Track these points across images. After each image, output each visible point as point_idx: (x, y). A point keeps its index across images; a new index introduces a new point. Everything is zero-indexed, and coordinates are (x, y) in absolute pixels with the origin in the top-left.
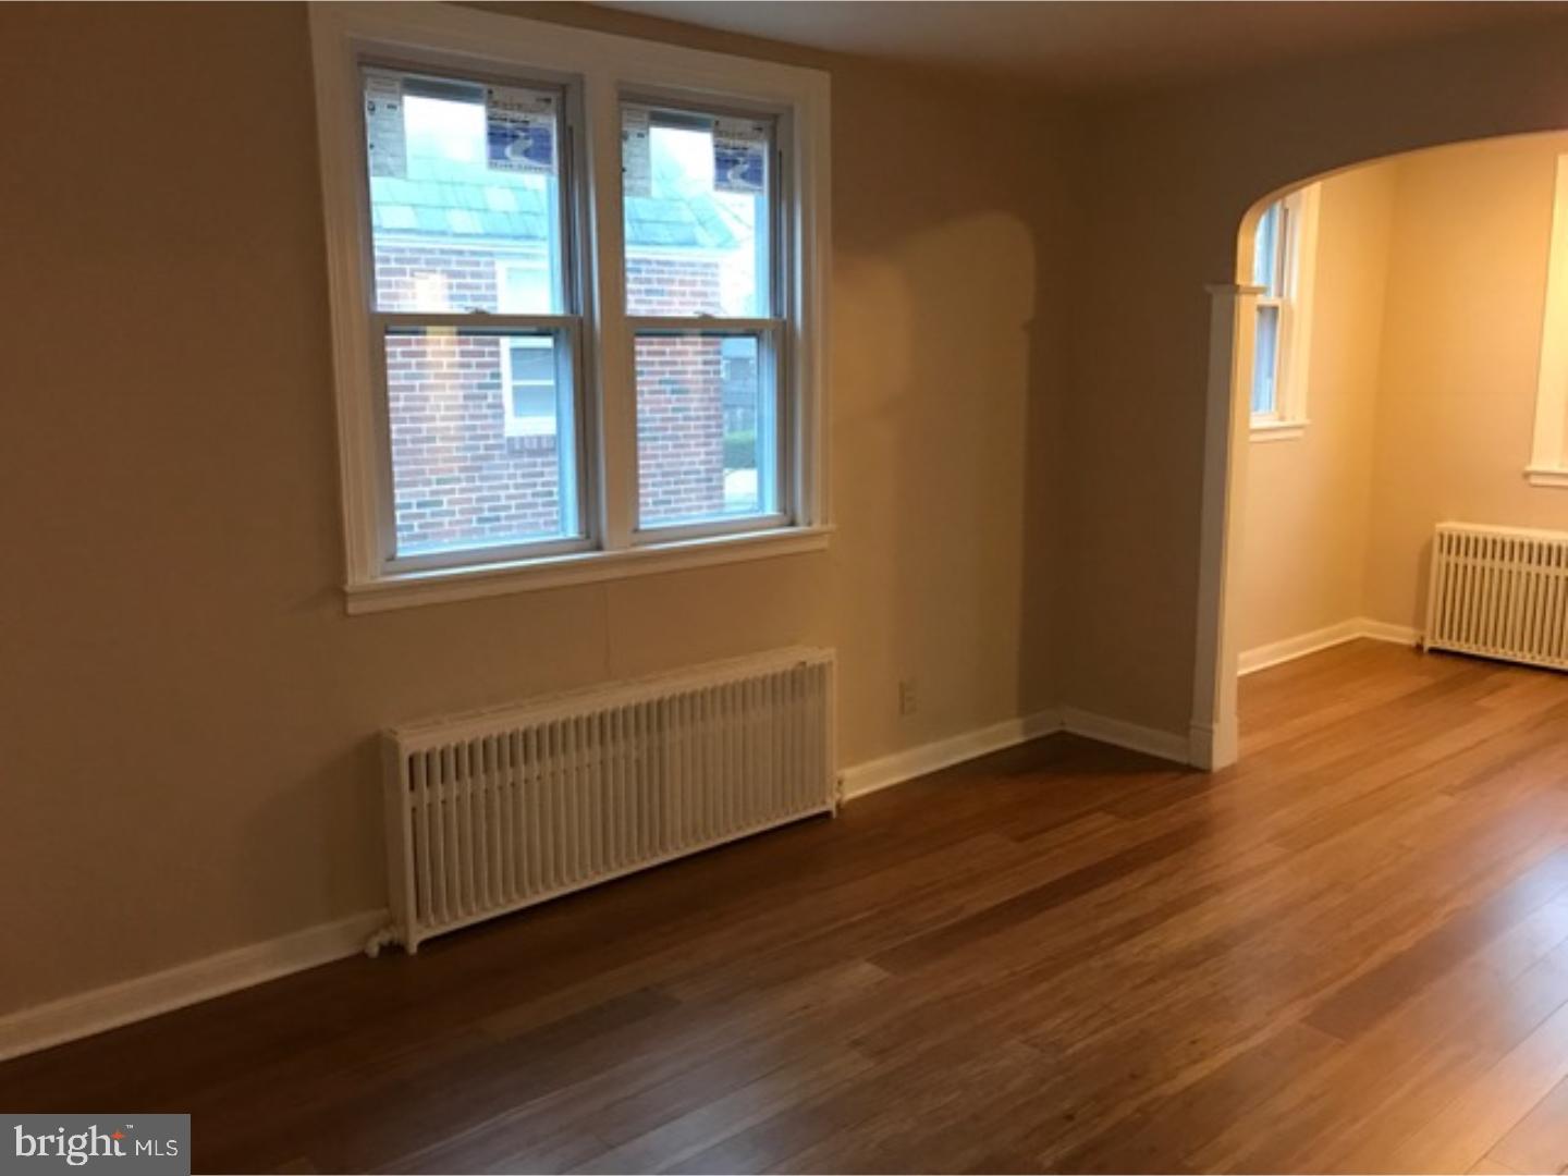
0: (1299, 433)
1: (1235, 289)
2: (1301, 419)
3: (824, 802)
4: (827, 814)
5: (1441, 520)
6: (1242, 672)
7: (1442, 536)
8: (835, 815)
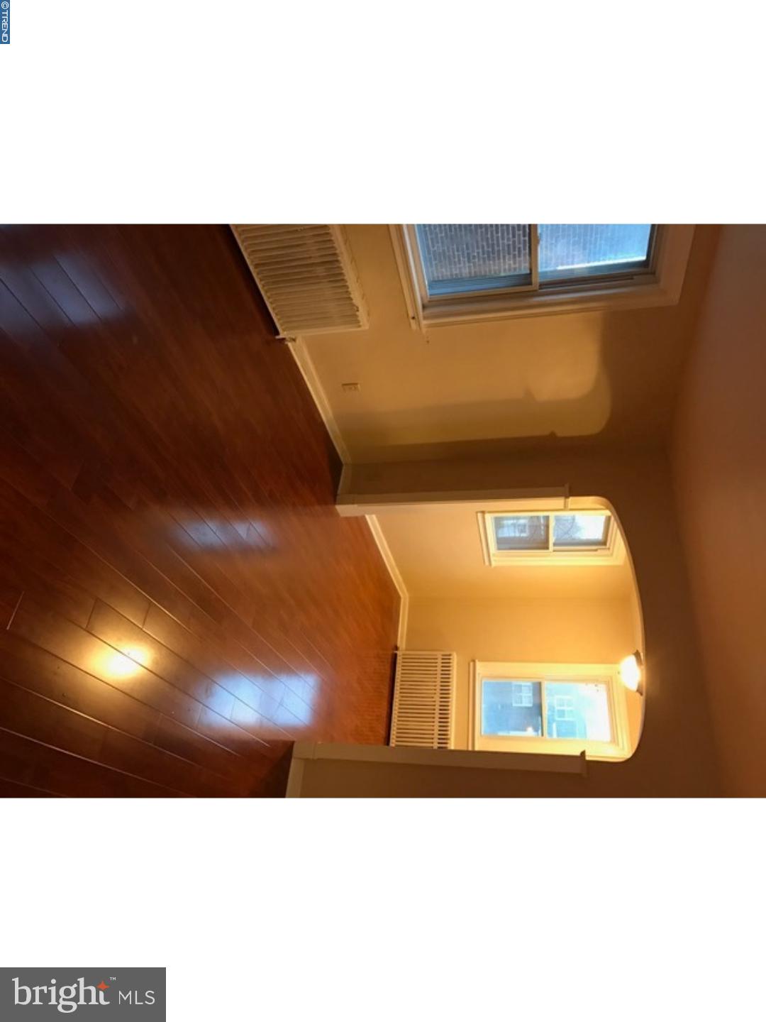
0: (487, 563)
1: (567, 497)
2: (494, 564)
3: (284, 330)
4: (277, 333)
5: (457, 654)
6: (367, 517)
7: (450, 655)
8: (277, 337)
